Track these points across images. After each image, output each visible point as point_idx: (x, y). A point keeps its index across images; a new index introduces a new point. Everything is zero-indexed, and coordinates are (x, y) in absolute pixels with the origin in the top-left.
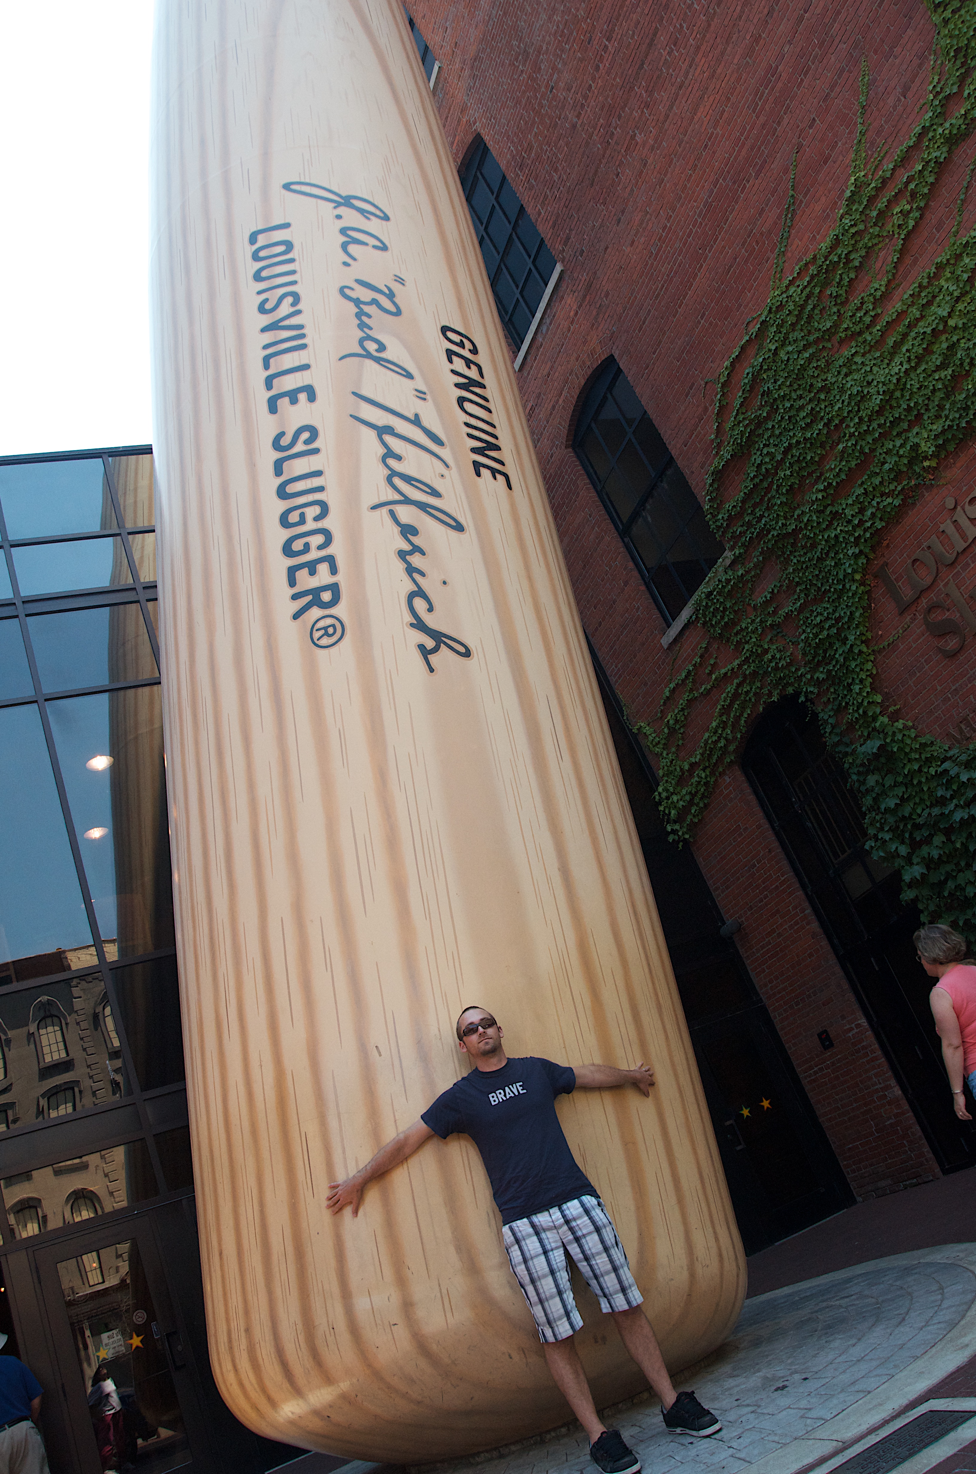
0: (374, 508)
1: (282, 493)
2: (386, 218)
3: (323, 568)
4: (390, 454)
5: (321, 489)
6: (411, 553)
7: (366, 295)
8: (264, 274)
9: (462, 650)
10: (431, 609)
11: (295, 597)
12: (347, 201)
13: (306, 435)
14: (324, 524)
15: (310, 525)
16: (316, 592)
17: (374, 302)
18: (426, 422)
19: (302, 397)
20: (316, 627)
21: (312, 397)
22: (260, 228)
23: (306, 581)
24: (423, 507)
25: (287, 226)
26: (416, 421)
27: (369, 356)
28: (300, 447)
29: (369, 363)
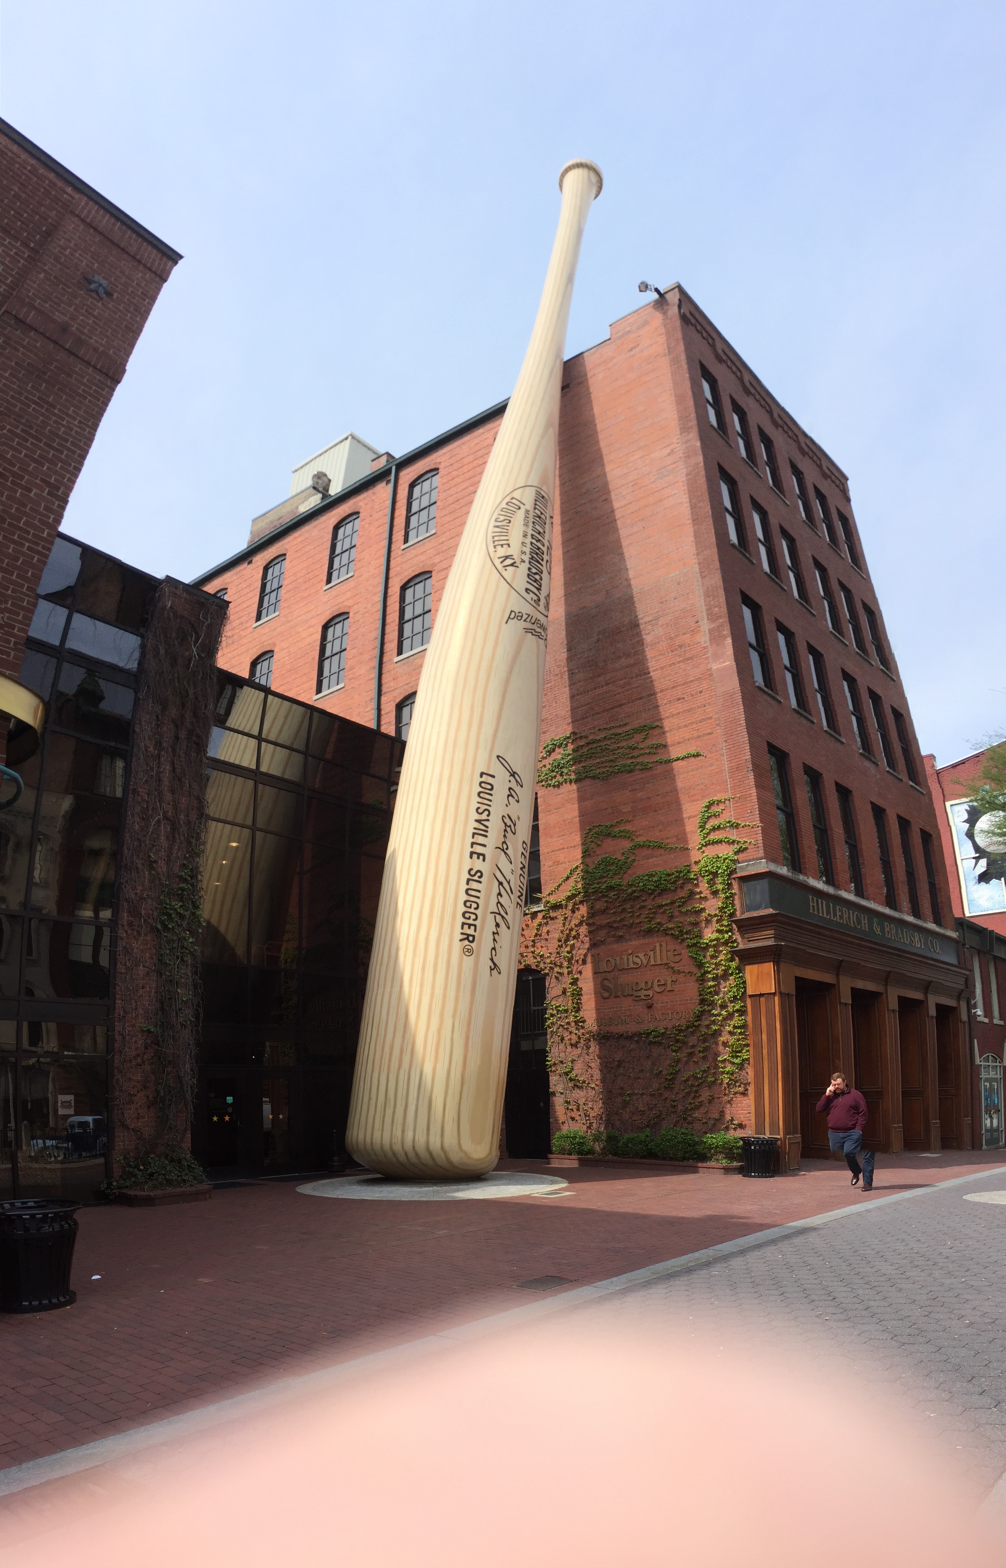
0: (491, 913)
1: (467, 891)
2: (522, 786)
3: (472, 928)
4: (500, 894)
5: (478, 898)
6: (496, 933)
7: (509, 822)
8: (482, 795)
9: (500, 971)
10: (496, 955)
11: (462, 934)
12: (513, 774)
13: (479, 874)
14: (477, 912)
15: (472, 910)
16: (468, 935)
17: (510, 826)
18: (511, 884)
19: (481, 857)
20: (465, 947)
21: (484, 860)
22: (485, 772)
23: (466, 930)
24: (503, 917)
25: (493, 777)
26: (509, 883)
27: (503, 850)
28: (476, 878)
29: (503, 853)
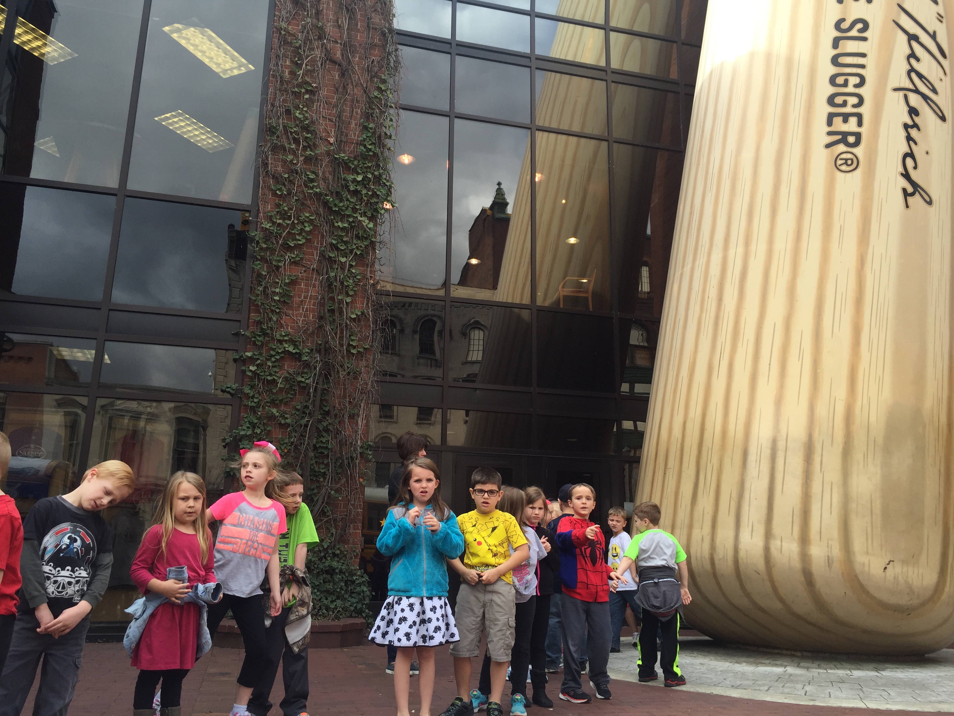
0: (896, 90)
1: (835, 61)
3: (853, 121)
4: (912, 55)
5: (863, 66)
6: (912, 127)
9: (928, 200)
10: (915, 168)
11: (830, 133)
13: (860, 26)
14: (860, 91)
15: (850, 89)
16: (845, 135)
18: (939, 39)
20: (839, 157)
23: (839, 125)
24: (925, 97)
26: (933, 36)
28: (854, 33)
